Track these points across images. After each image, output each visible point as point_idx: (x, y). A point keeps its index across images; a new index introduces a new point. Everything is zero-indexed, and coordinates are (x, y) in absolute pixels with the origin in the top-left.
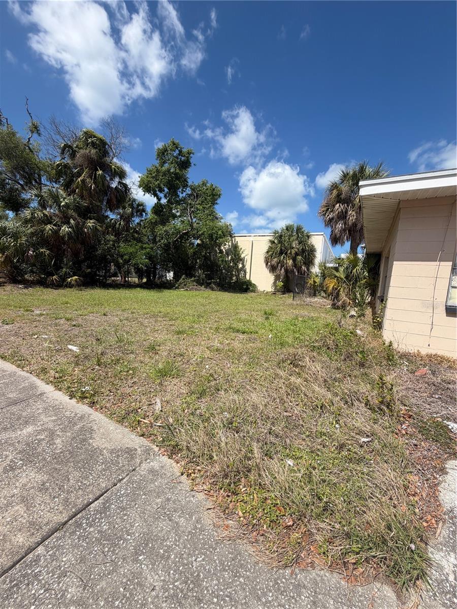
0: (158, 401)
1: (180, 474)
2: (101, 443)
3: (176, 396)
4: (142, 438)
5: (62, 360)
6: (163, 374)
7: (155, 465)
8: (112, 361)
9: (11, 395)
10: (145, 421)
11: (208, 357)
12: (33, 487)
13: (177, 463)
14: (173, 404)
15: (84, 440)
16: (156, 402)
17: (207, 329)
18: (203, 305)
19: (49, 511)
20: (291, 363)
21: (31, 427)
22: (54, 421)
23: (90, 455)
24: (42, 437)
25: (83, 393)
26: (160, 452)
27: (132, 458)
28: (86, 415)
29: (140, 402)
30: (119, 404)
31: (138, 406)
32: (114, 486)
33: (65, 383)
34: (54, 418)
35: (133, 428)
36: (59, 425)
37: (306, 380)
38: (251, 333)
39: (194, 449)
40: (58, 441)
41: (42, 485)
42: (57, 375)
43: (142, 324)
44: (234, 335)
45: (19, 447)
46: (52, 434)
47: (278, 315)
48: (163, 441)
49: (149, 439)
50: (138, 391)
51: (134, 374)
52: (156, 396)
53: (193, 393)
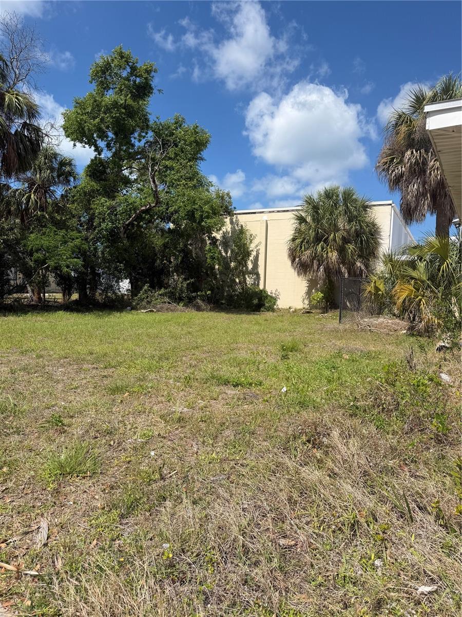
0: (44, 524)
3: (80, 513)
6: (65, 472)
10: (9, 567)
11: (159, 435)
14: (71, 531)
16: (39, 528)
17: (171, 381)
18: (174, 337)
20: (309, 441)
29: (8, 528)
31: (3, 537)
37: (333, 475)
38: (251, 384)
43: (50, 377)
44: (217, 389)
47: (306, 350)
48: (32, 608)
49: (7, 604)
50: (10, 507)
51: (10, 473)
52: (42, 515)
53: (115, 507)
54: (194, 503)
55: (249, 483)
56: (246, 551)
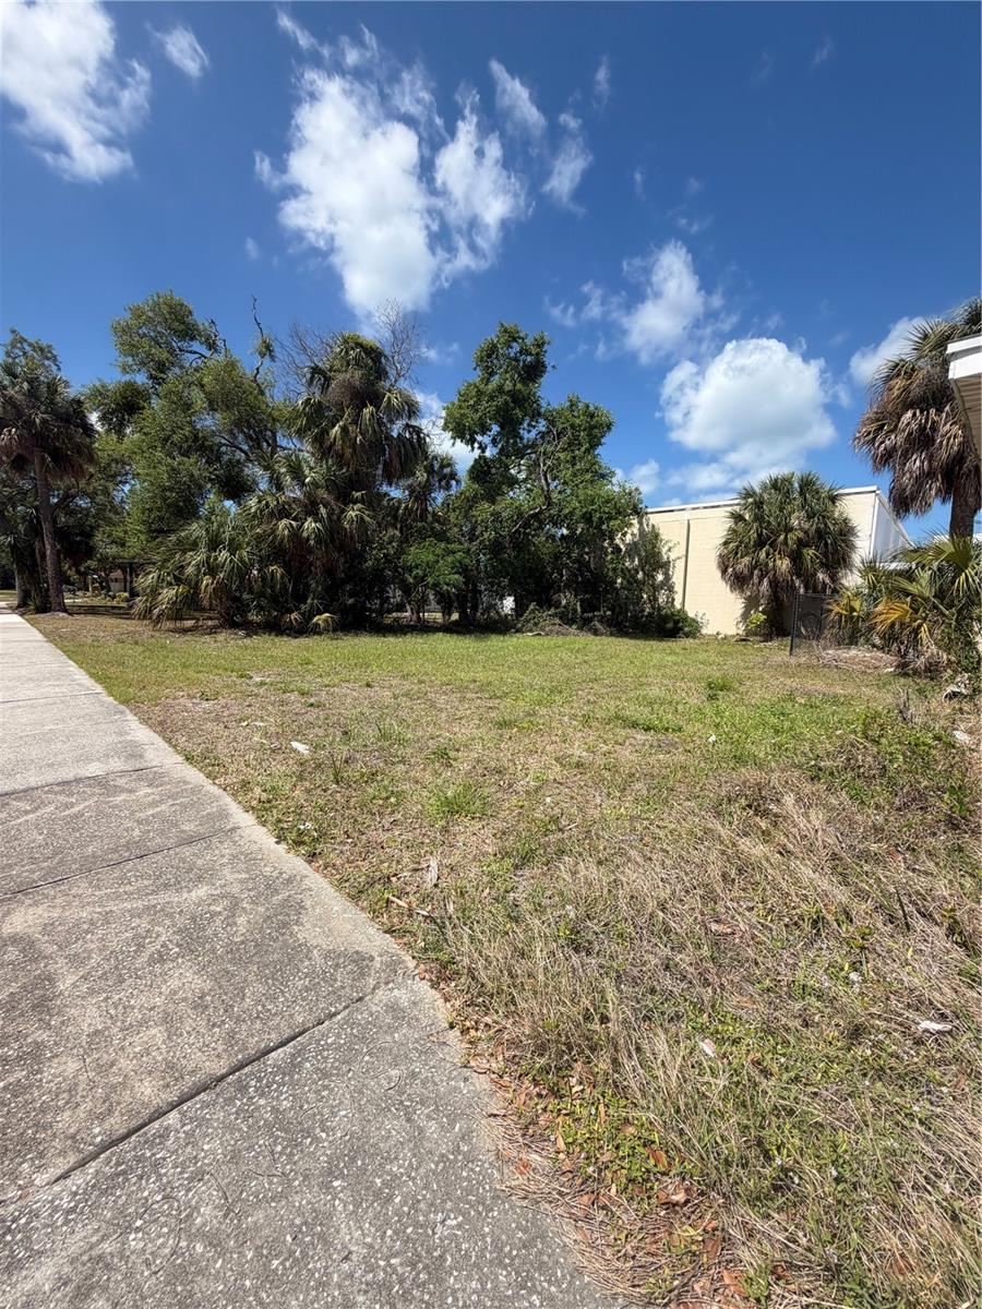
0: (434, 864)
1: (447, 1025)
2: (313, 934)
3: (470, 857)
4: (388, 936)
5: (278, 768)
6: (453, 808)
7: (402, 996)
8: (363, 775)
9: (186, 827)
10: (401, 903)
11: (555, 780)
12: (185, 999)
13: (447, 1000)
14: (462, 875)
15: (285, 925)
16: (428, 866)
17: (566, 719)
18: (568, 666)
19: (200, 1050)
20: (750, 806)
21: (205, 888)
22: (242, 882)
23: (288, 954)
24: (218, 909)
25: (300, 834)
26: (417, 971)
27: (362, 975)
28: (298, 877)
29: (398, 862)
30: (359, 863)
31: (392, 870)
32: (318, 1024)
33: (275, 811)
34: (244, 876)
35: (375, 914)
36: (249, 890)
37: (784, 852)
38: (667, 729)
39: (483, 976)
40: (241, 920)
41: (199, 998)
42: (264, 796)
43: (433, 705)
44: (623, 733)
45: (181, 921)
46: (235, 906)
47: (741, 689)
48: (426, 950)
49: (400, 941)
50: (399, 840)
51: (398, 804)
52: (432, 853)
53: (508, 855)
54: (600, 863)
55: (669, 848)
56: (667, 931)
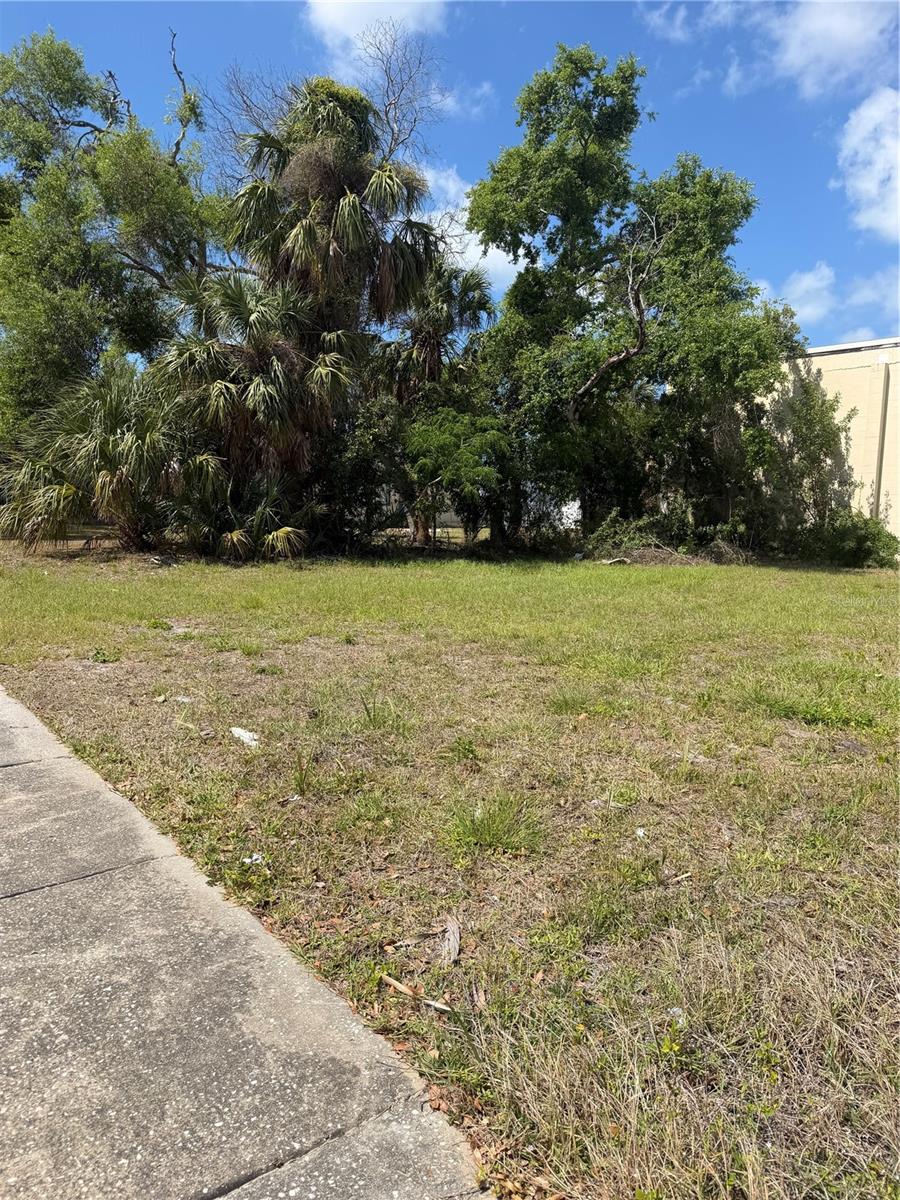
0: (453, 926)
1: (476, 1185)
2: (265, 1028)
3: (512, 919)
4: (381, 1038)
5: (211, 768)
6: (485, 839)
7: (404, 1133)
8: (341, 781)
9: (76, 854)
10: (401, 987)
11: (651, 800)
12: (78, 1112)
13: (475, 1146)
14: (498, 948)
15: (224, 1010)
16: (444, 931)
17: (669, 700)
19: (101, 1189)
21: (105, 947)
22: (159, 940)
23: (228, 1056)
24: (124, 980)
25: (245, 870)
26: (427, 1097)
27: (342, 1095)
28: (242, 938)
29: (396, 922)
30: (335, 920)
31: (388, 935)
32: (275, 1166)
33: (206, 835)
34: (161, 931)
35: (361, 1003)
36: (170, 954)
39: (534, 1111)
40: (158, 999)
41: (98, 1112)
42: (191, 811)
43: (450, 674)
44: (769, 725)
45: (72, 995)
46: (148, 976)
48: (441, 1063)
49: (400, 1047)
50: (398, 887)
51: (396, 828)
52: (449, 910)
53: (573, 919)
54: (729, 940)
55: (851, 922)
56: (847, 1059)
